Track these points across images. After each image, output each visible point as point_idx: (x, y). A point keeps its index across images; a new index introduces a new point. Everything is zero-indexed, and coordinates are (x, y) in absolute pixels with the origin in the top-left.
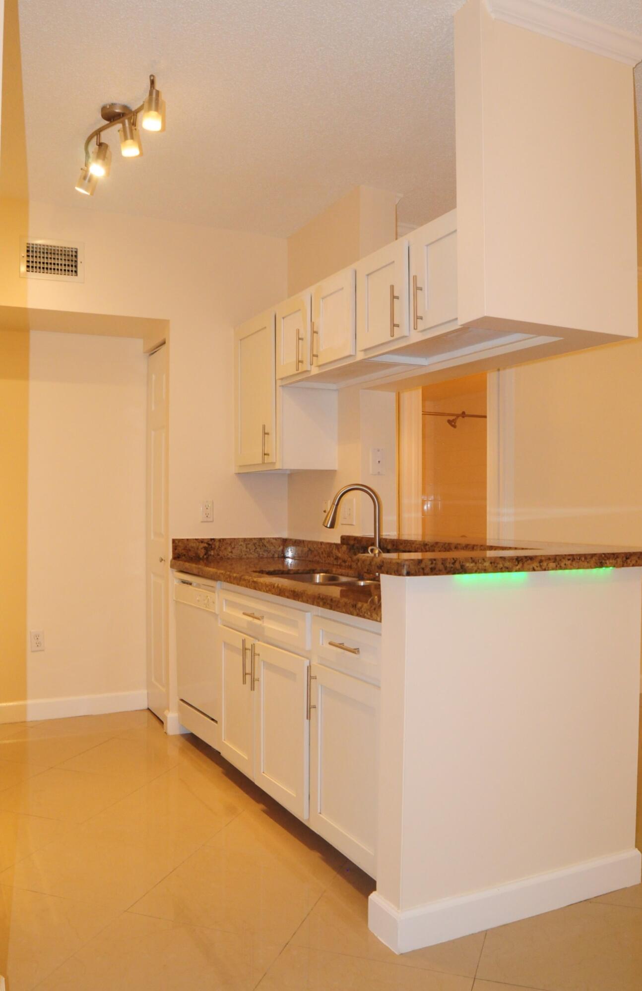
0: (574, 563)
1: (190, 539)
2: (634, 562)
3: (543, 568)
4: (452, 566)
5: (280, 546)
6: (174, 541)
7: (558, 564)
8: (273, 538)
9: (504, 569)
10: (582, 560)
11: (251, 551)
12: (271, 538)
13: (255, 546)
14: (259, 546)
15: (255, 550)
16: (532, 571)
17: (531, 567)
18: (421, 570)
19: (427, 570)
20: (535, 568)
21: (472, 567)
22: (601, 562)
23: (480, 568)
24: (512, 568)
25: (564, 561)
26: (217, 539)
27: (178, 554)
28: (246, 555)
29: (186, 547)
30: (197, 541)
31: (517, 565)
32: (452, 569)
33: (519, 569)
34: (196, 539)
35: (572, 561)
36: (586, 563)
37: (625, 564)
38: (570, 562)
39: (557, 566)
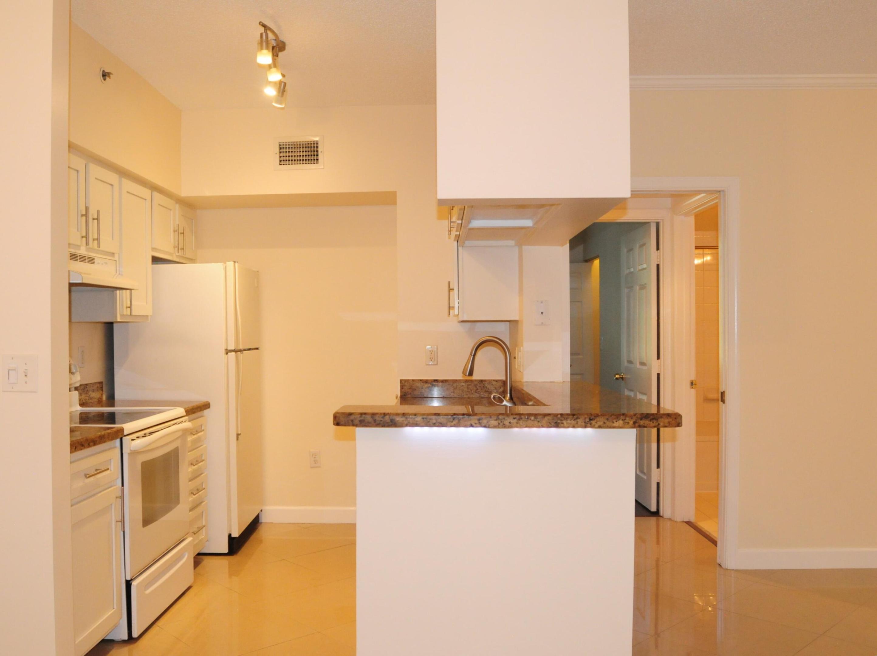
0: (521, 422)
1: (415, 380)
2: (600, 423)
3: (483, 425)
4: (382, 419)
5: (501, 388)
6: (401, 381)
7: (501, 422)
8: (494, 380)
9: (437, 424)
10: (531, 419)
11: (472, 391)
12: (492, 380)
13: (476, 387)
14: (480, 387)
15: (476, 391)
16: (470, 427)
17: (469, 423)
18: (350, 422)
19: (356, 422)
20: (474, 424)
21: (403, 421)
22: (556, 423)
23: (411, 422)
24: (446, 424)
25: (509, 419)
26: (440, 380)
27: (405, 393)
28: (467, 395)
29: (412, 387)
30: (421, 382)
31: (452, 422)
32: (381, 422)
33: (455, 425)
34: (421, 380)
35: (519, 419)
36: (536, 423)
37: (589, 425)
38: (515, 421)
39: (499, 424)
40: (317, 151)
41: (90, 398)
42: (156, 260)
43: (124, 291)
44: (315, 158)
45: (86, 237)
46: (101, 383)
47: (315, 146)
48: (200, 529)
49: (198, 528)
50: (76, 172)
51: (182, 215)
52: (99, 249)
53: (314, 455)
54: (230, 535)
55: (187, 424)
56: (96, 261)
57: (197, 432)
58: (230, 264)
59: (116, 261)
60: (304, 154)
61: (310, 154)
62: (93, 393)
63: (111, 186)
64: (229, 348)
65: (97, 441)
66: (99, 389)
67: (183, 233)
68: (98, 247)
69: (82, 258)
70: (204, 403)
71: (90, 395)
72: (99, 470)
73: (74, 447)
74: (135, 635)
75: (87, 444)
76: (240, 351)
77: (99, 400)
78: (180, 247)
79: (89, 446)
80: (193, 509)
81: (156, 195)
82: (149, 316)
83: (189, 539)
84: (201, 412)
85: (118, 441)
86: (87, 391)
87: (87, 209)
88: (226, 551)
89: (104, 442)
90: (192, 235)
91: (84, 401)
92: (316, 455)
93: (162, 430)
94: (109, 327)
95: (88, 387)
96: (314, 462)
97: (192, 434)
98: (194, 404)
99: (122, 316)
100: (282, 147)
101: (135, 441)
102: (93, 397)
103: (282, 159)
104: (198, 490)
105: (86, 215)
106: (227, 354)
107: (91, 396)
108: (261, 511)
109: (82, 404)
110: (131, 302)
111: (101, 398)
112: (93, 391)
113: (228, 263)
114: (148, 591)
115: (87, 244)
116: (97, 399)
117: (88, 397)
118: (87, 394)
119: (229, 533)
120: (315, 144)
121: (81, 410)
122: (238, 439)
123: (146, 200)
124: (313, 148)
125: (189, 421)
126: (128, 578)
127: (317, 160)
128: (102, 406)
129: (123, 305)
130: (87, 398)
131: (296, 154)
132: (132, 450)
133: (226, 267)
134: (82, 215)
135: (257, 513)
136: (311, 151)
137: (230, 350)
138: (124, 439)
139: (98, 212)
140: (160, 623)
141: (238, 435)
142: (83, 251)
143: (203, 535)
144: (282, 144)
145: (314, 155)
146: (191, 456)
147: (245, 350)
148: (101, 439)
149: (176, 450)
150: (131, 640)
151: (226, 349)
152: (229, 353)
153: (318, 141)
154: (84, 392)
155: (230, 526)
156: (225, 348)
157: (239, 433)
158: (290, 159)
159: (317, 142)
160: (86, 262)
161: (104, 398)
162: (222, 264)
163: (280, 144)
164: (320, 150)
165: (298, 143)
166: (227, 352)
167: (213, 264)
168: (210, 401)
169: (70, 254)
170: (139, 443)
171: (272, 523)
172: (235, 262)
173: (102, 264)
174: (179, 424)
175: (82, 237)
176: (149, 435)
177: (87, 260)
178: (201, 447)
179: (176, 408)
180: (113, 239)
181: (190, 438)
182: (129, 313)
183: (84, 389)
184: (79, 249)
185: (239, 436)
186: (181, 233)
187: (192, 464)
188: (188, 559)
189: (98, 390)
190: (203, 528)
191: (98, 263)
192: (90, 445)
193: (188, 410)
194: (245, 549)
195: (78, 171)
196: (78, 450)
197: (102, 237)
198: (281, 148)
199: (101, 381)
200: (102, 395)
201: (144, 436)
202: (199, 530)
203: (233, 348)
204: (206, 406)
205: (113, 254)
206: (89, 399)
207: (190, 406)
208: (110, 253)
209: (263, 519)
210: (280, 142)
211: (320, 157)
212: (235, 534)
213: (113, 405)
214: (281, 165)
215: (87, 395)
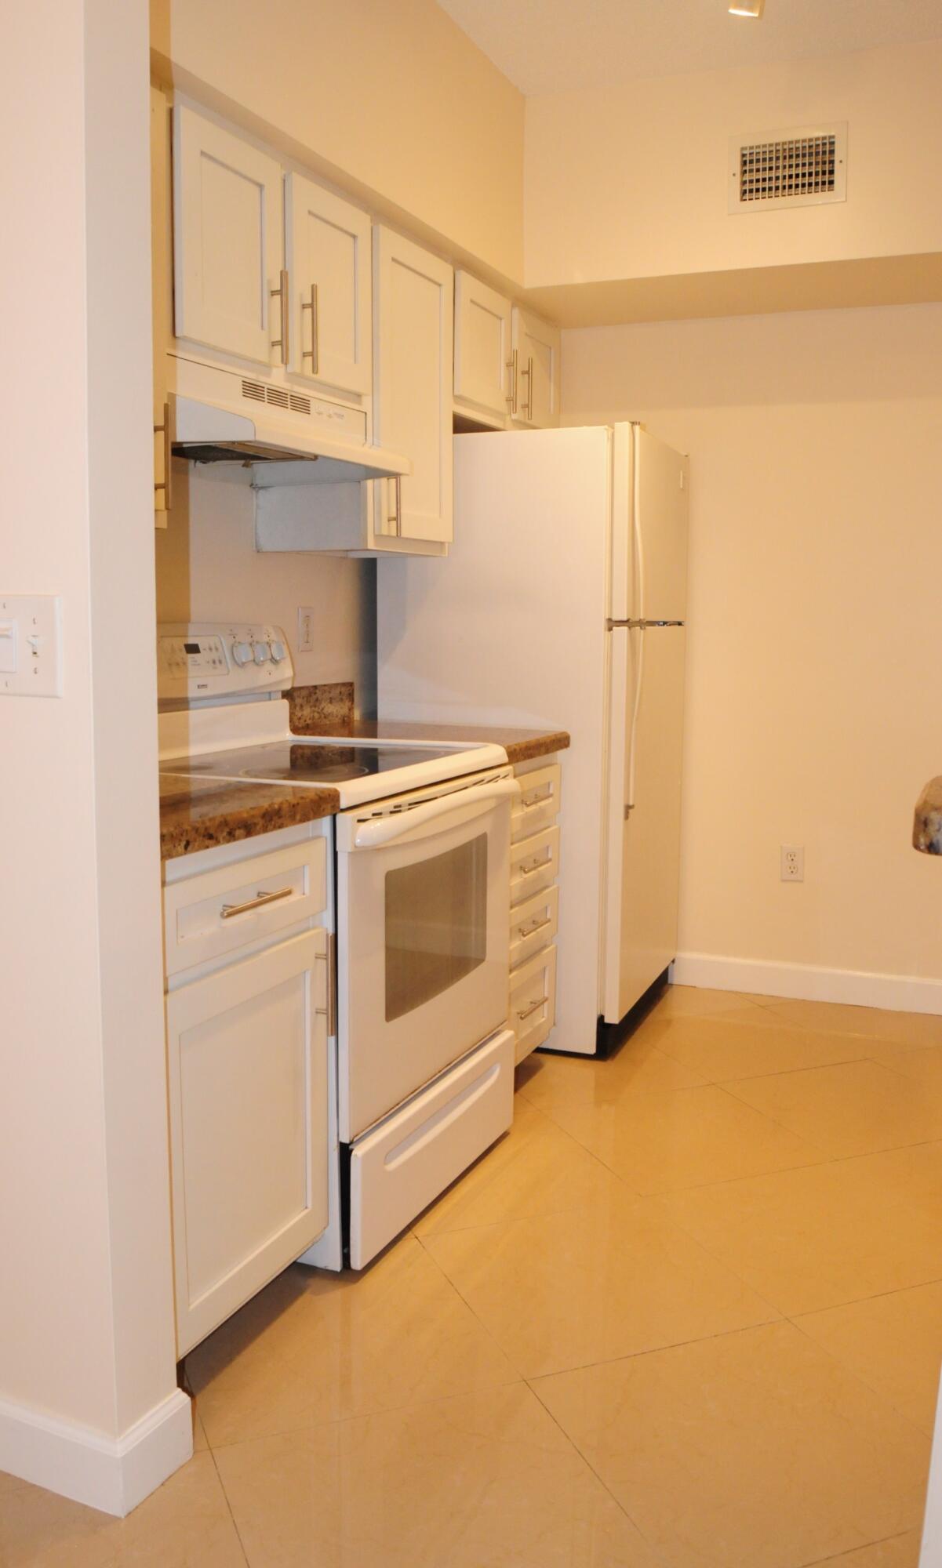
40: (832, 162)
41: (323, 716)
42: (462, 426)
43: (384, 480)
44: (827, 178)
45: (283, 343)
46: (351, 684)
47: (827, 148)
48: (536, 1005)
49: (531, 1003)
50: (257, 190)
51: (526, 334)
52: (315, 376)
53: (792, 856)
54: (601, 1019)
55: (508, 784)
56: (314, 406)
57: (538, 799)
58: (623, 427)
59: (366, 413)
60: (800, 171)
61: (813, 170)
62: (329, 705)
63: (352, 239)
64: (615, 618)
65: (255, 824)
66: (344, 697)
67: (527, 372)
68: (313, 372)
69: (277, 398)
70: (555, 735)
71: (323, 709)
72: (267, 894)
73: (183, 843)
74: (357, 1263)
75: (225, 834)
76: (644, 624)
77: (344, 720)
78: (519, 403)
79: (231, 836)
80: (522, 962)
81: (466, 280)
82: (447, 545)
83: (507, 1034)
84: (550, 755)
85: (326, 821)
86: (317, 700)
87: (284, 276)
88: (591, 1049)
89: (281, 827)
90: (550, 382)
91: (309, 722)
92: (795, 856)
93: (443, 796)
94: (368, 569)
95: (317, 691)
96: (790, 871)
97: (525, 803)
98: (532, 738)
99: (379, 537)
100: (748, 158)
101: (367, 823)
102: (329, 714)
103: (747, 187)
104: (536, 924)
105: (282, 292)
106: (610, 629)
107: (325, 711)
108: (673, 961)
109: (295, 730)
110: (398, 510)
111: (349, 717)
112: (331, 701)
113: (617, 425)
114: (392, 1166)
115: (285, 360)
116: (340, 719)
117: (318, 713)
118: (315, 706)
119: (599, 1013)
120: (828, 146)
121: (293, 741)
122: (627, 817)
123: (440, 285)
124: (821, 156)
125: (515, 777)
126: (346, 1140)
127: (831, 182)
128: (351, 735)
129: (380, 513)
130: (316, 715)
131: (780, 174)
132: (357, 845)
133: (613, 435)
134: (273, 293)
135: (666, 967)
136: (817, 163)
137: (616, 622)
138: (340, 817)
139: (314, 289)
140: (421, 1230)
141: (628, 808)
142: (277, 379)
143: (543, 1017)
144: (747, 152)
145: (824, 173)
146: (519, 851)
147: (652, 623)
148: (271, 820)
149: (482, 840)
150: (347, 1273)
151: (610, 620)
152: (614, 628)
153: (833, 137)
154: (308, 702)
155: (602, 1000)
156: (607, 617)
157: (631, 803)
158: (767, 185)
159: (832, 140)
160: (287, 408)
161: (357, 715)
162: (606, 427)
163: (745, 152)
164: (837, 157)
165: (786, 147)
166: (612, 624)
167: (585, 428)
168: (570, 732)
169: (244, 382)
170: (376, 830)
171: (695, 987)
172: (633, 423)
173: (330, 416)
174: (489, 782)
175: (274, 344)
176: (409, 809)
177: (289, 403)
178: (549, 830)
179: (486, 746)
180: (355, 362)
181: (517, 813)
182: (394, 533)
183: (310, 695)
184: (268, 375)
185: (631, 811)
186: (524, 373)
187: (523, 869)
188: (502, 1076)
189: (342, 700)
190: (543, 1003)
191: (320, 413)
192: (234, 836)
193: (515, 750)
194: (632, 1048)
195: (261, 186)
196: (191, 852)
197: (322, 351)
198: (744, 163)
199: (351, 681)
200: (351, 709)
201: (397, 810)
202: (534, 1009)
203: (625, 618)
204: (561, 742)
205: (358, 396)
206: (320, 717)
207: (522, 740)
208: (350, 392)
209: (675, 978)
210: (744, 146)
211: (837, 177)
212: (613, 1018)
213: (373, 734)
214: (745, 200)
215: (316, 709)
